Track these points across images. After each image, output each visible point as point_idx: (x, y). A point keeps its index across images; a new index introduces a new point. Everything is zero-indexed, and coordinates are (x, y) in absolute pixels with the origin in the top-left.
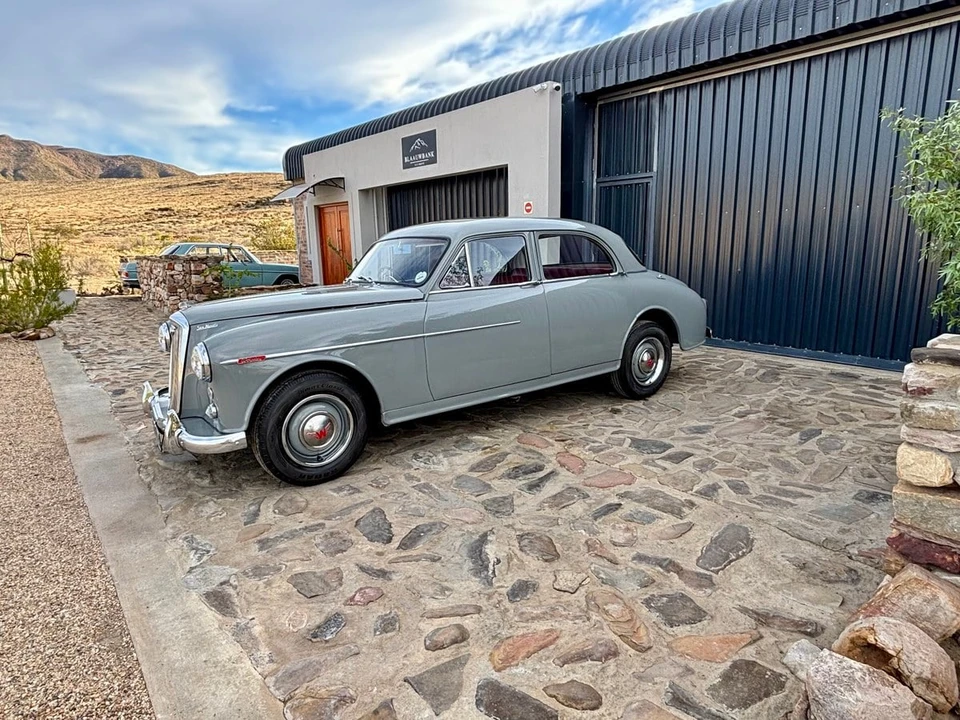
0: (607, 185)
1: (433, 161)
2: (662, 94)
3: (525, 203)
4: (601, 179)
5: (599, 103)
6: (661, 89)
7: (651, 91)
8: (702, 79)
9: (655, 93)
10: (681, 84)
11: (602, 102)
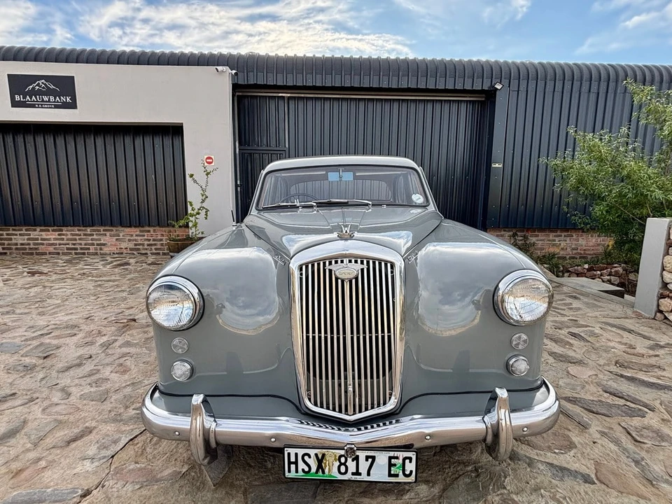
0: (249, 152)
1: (73, 105)
2: (289, 98)
3: (206, 157)
4: (242, 147)
5: (237, 94)
6: (289, 95)
7: (280, 95)
8: (316, 96)
9: (284, 97)
10: (303, 95)
11: (240, 94)
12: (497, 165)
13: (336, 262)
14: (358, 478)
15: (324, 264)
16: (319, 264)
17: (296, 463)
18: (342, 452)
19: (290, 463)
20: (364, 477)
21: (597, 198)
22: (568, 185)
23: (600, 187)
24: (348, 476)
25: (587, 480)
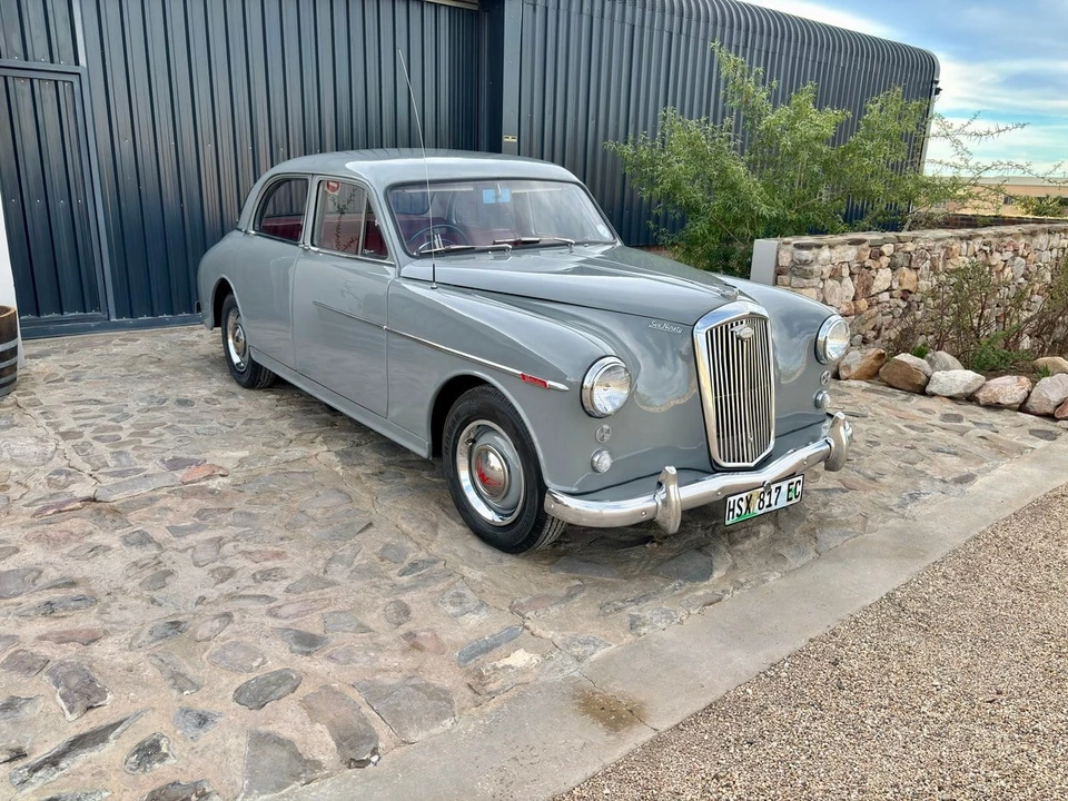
12: (510, 140)
13: (737, 324)
14: (770, 509)
15: (727, 327)
16: (722, 328)
17: (733, 510)
18: (762, 489)
19: (730, 510)
20: (774, 508)
21: (691, 210)
22: (658, 189)
23: (697, 194)
24: (765, 510)
25: (844, 491)
